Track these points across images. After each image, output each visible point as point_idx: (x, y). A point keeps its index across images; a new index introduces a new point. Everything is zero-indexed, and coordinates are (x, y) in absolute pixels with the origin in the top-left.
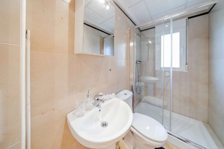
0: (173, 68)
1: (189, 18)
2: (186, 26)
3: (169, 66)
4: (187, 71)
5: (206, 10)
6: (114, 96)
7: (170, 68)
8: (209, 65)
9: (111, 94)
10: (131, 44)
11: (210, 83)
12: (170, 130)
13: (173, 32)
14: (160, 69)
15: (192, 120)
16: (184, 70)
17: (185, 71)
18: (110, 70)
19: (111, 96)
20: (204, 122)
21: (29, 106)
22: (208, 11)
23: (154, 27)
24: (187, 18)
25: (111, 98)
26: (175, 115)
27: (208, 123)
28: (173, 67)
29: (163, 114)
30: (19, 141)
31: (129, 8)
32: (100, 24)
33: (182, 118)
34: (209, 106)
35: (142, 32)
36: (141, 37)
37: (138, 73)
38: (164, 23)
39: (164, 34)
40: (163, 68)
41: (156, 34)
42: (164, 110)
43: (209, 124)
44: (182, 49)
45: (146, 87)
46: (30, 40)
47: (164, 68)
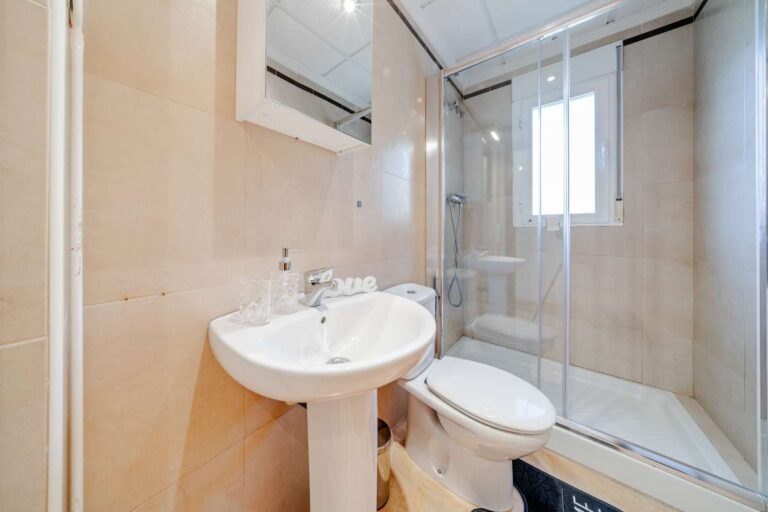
0: (573, 216)
1: (627, 42)
2: (615, 69)
3: (560, 211)
4: (621, 224)
5: (687, 10)
6: (371, 285)
7: (562, 216)
8: (694, 197)
9: (363, 279)
10: (431, 146)
11: (700, 257)
12: (564, 415)
13: (573, 95)
14: (530, 221)
15: (641, 388)
16: (611, 220)
17: (613, 223)
18: (359, 204)
19: (362, 285)
20: (680, 394)
21: (78, 255)
22: (692, 14)
23: (508, 83)
24: (620, 43)
25: (363, 292)
26: (581, 377)
27: (694, 397)
28: (572, 211)
29: (539, 375)
30: (43, 335)
31: (422, 7)
32: (324, 75)
33: (605, 382)
34: (696, 337)
35: (468, 100)
36: (465, 116)
37: (455, 233)
38: (542, 66)
39: (542, 104)
40: (539, 219)
41: (513, 105)
42: (543, 360)
43: (699, 398)
44: (603, 149)
45: (482, 289)
46: (83, 31)
47: (542, 217)
